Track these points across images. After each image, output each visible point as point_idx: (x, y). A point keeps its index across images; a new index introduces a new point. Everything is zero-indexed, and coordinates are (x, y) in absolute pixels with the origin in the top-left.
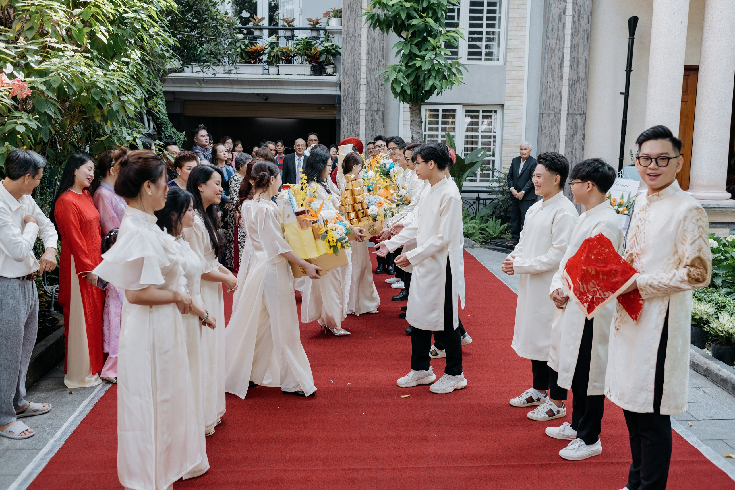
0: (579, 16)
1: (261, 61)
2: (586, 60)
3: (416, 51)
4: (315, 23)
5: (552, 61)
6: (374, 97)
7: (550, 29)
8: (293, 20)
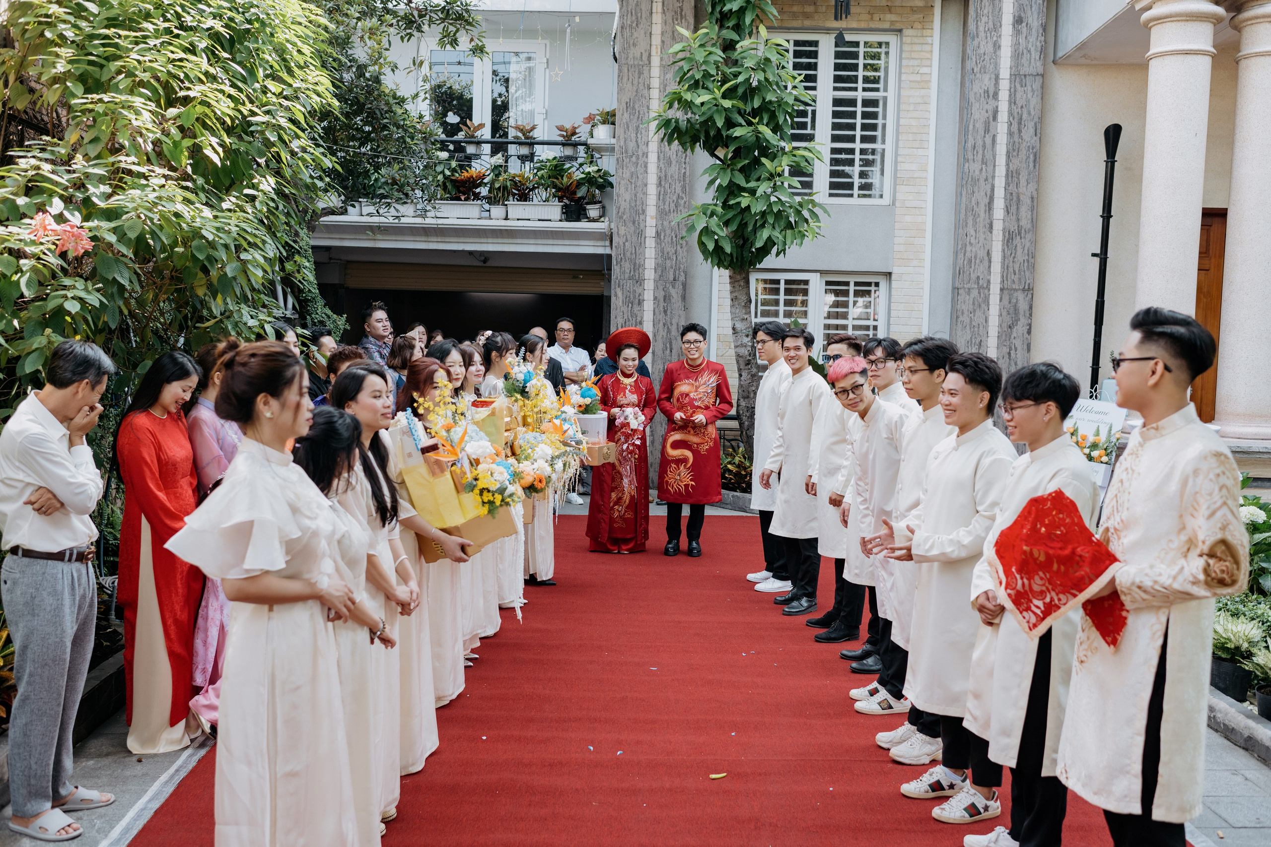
0: (1020, 123)
1: (477, 197)
2: (1032, 198)
3: (741, 180)
4: (569, 133)
5: (973, 199)
6: (669, 258)
7: (970, 145)
8: (533, 128)
